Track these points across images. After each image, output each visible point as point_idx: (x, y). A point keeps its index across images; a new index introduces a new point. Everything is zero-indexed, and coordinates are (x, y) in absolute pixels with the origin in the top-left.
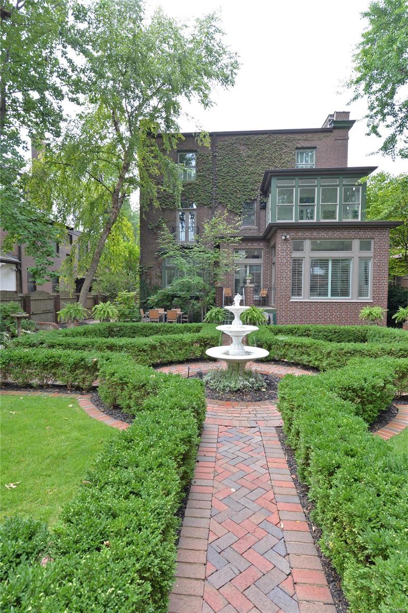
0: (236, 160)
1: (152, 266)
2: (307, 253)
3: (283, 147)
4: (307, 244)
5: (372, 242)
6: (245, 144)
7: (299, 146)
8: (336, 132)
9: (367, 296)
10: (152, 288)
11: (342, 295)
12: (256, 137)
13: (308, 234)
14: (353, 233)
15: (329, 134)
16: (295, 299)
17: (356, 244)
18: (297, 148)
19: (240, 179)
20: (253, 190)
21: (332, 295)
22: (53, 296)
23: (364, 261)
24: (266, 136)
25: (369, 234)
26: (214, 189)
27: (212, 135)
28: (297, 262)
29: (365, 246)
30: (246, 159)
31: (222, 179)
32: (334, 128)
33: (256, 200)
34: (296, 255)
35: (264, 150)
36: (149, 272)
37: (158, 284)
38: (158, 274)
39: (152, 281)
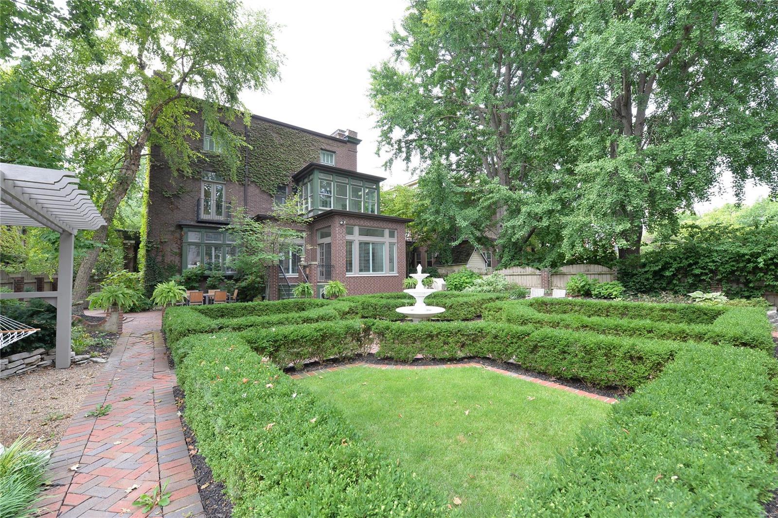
0: (269, 144)
1: (166, 240)
2: (356, 238)
3: (310, 144)
4: (356, 230)
5: (396, 231)
6: (277, 133)
7: (323, 148)
8: (349, 145)
10: (166, 267)
12: (288, 130)
13: (357, 221)
14: (385, 225)
15: (344, 145)
16: (349, 275)
17: (387, 232)
18: (322, 149)
19: (274, 163)
20: (286, 176)
21: (373, 271)
22: (13, 278)
23: (391, 245)
24: (297, 131)
25: (394, 226)
26: (247, 167)
28: (350, 243)
29: (392, 235)
30: (279, 146)
31: (256, 159)
32: (348, 141)
33: (288, 185)
34: (349, 237)
35: (295, 143)
36: (161, 247)
37: (175, 262)
38: (175, 250)
39: (166, 259)
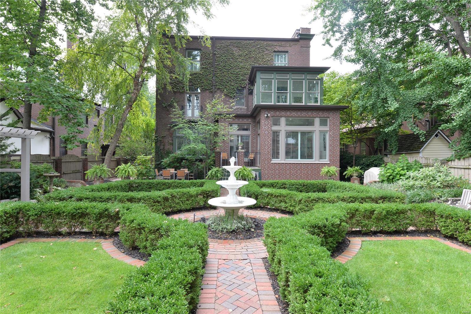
0: (230, 57)
1: (165, 135)
2: (283, 127)
3: (265, 50)
4: (283, 121)
5: (328, 120)
6: (237, 47)
7: (276, 50)
8: (302, 42)
9: (326, 158)
10: (165, 152)
11: (308, 158)
12: (245, 42)
13: (283, 113)
14: (315, 114)
15: (297, 43)
16: (274, 161)
17: (317, 121)
18: (275, 52)
19: (234, 71)
20: (243, 80)
21: (301, 158)
22: (82, 159)
23: (323, 134)
24: (252, 42)
25: (326, 114)
26: (214, 78)
27: (212, 38)
28: (276, 134)
29: (323, 123)
30: (237, 57)
31: (220, 71)
32: (300, 39)
33: (245, 87)
34: (275, 128)
35: (251, 52)
36: (163, 140)
37: (170, 149)
38: (170, 142)
39: (165, 147)
